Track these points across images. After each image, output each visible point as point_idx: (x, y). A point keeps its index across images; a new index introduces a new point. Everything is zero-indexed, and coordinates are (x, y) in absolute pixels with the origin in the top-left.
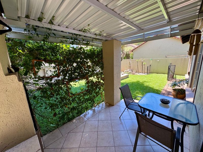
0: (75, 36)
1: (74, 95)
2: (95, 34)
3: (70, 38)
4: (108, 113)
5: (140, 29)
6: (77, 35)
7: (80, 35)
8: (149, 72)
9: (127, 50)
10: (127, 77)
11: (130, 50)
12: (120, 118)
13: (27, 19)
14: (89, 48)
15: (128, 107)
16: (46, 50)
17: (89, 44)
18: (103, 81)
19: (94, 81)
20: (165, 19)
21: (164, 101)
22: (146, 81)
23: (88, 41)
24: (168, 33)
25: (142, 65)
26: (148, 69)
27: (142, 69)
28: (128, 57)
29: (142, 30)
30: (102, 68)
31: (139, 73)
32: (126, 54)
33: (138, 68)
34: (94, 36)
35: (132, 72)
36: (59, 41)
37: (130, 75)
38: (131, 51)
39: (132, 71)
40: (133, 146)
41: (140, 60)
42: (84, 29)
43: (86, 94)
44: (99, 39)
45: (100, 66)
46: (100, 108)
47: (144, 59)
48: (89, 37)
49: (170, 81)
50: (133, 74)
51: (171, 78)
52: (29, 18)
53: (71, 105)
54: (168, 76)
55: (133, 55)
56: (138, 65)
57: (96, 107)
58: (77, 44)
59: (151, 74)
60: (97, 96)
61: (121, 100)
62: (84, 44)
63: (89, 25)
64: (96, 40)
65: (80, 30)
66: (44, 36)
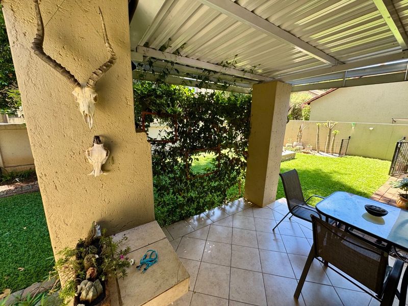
0: (206, 73)
1: (194, 176)
2: (243, 70)
3: (197, 76)
4: (251, 218)
5: (338, 63)
6: (209, 71)
7: (215, 72)
8: (344, 151)
9: (297, 101)
10: (292, 157)
11: (303, 100)
12: (273, 230)
13: (145, 48)
14: (227, 95)
15: (294, 212)
16: (160, 97)
17: (227, 87)
18: (246, 158)
19: (229, 157)
20: (398, 43)
21: (374, 210)
22: (335, 169)
23: (227, 81)
24: (404, 71)
25: (330, 136)
26: (342, 145)
27: (329, 143)
28: (296, 114)
29: (340, 64)
30: (247, 134)
31: (320, 152)
32: (294, 109)
33: (318, 140)
34: (240, 75)
35: (304, 149)
36: (180, 81)
37: (298, 155)
38: (305, 104)
39: (303, 145)
40: (298, 281)
41: (327, 124)
42: (227, 62)
43: (213, 178)
44: (247, 79)
45: (242, 130)
46: (234, 208)
47: (336, 122)
48: (229, 75)
49: (397, 176)
50: (304, 153)
51: (399, 170)
52: (148, 47)
53: (187, 192)
54: (392, 165)
55: (309, 112)
56: (318, 135)
57: (227, 205)
58: (207, 88)
59: (350, 156)
60: (231, 186)
61: (277, 199)
62: (219, 88)
63: (236, 55)
64: (242, 81)
65: (217, 64)
66: (160, 73)
